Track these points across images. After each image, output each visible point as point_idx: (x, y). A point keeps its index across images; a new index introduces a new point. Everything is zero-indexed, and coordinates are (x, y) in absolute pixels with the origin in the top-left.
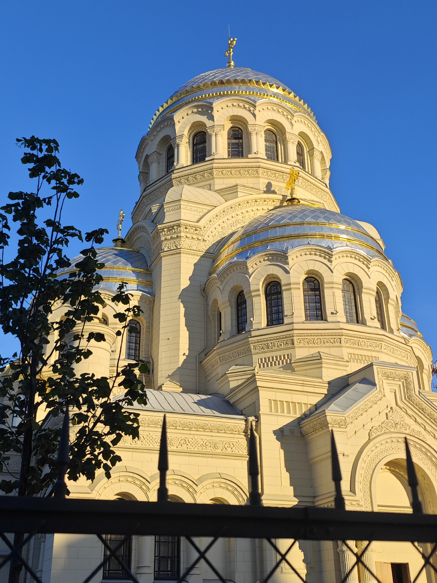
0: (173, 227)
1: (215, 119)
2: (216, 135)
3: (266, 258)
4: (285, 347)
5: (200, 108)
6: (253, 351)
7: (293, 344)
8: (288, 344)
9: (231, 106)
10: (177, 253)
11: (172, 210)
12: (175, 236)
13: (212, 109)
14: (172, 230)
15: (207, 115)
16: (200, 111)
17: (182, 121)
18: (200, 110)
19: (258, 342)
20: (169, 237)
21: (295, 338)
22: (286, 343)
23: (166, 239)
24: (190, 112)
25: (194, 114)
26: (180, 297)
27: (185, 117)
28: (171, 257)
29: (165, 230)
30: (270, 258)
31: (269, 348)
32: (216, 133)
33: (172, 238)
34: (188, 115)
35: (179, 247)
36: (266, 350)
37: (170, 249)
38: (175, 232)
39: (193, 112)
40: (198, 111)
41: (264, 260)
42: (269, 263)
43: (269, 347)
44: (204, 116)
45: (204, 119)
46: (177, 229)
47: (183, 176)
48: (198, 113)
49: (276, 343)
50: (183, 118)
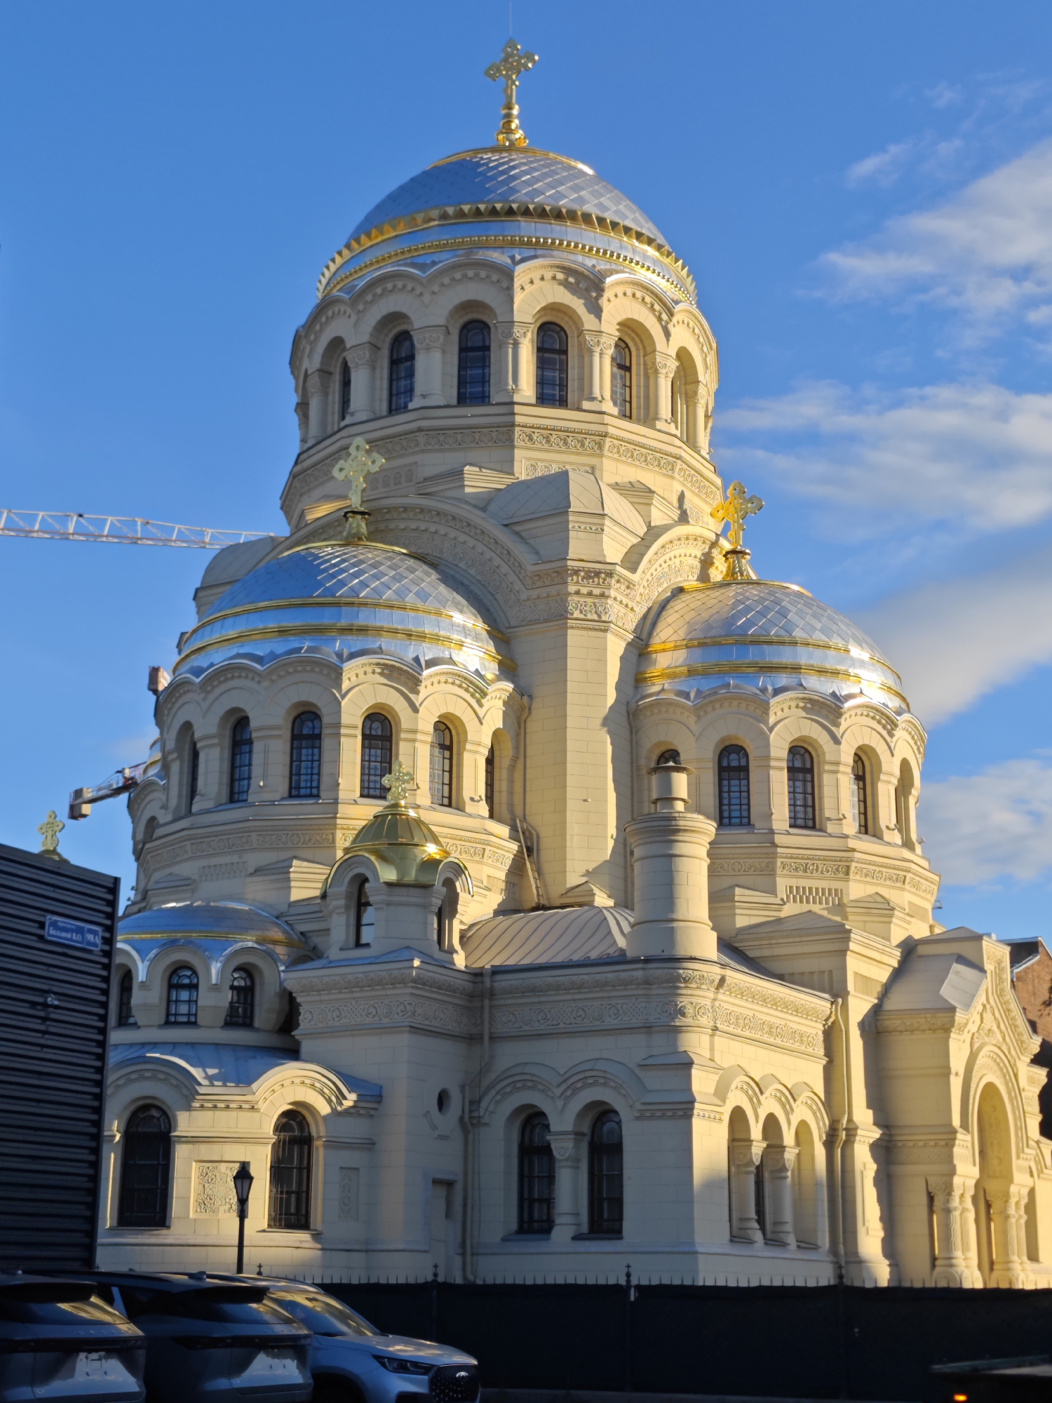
0: (597, 574)
1: (604, 315)
2: (601, 354)
3: (801, 704)
4: (833, 875)
5: (573, 276)
6: (779, 871)
7: (847, 873)
8: (839, 872)
9: (631, 295)
10: (601, 630)
11: (585, 531)
12: (597, 591)
13: (600, 291)
14: (593, 578)
15: (585, 299)
16: (571, 283)
17: (528, 287)
18: (571, 280)
19: (791, 858)
20: (584, 590)
21: (853, 865)
22: (837, 870)
23: (578, 593)
24: (548, 275)
25: (555, 282)
26: (606, 722)
27: (537, 281)
28: (584, 633)
29: (582, 574)
30: (808, 705)
31: (806, 872)
32: (601, 350)
33: (590, 594)
34: (542, 279)
35: (604, 618)
36: (801, 873)
37: (585, 615)
38: (599, 584)
39: (554, 278)
40: (566, 280)
41: (797, 707)
42: (804, 714)
43: (808, 871)
44: (579, 298)
45: (578, 305)
46: (605, 580)
47: (539, 428)
48: (565, 284)
49: (820, 866)
50: (532, 282)
